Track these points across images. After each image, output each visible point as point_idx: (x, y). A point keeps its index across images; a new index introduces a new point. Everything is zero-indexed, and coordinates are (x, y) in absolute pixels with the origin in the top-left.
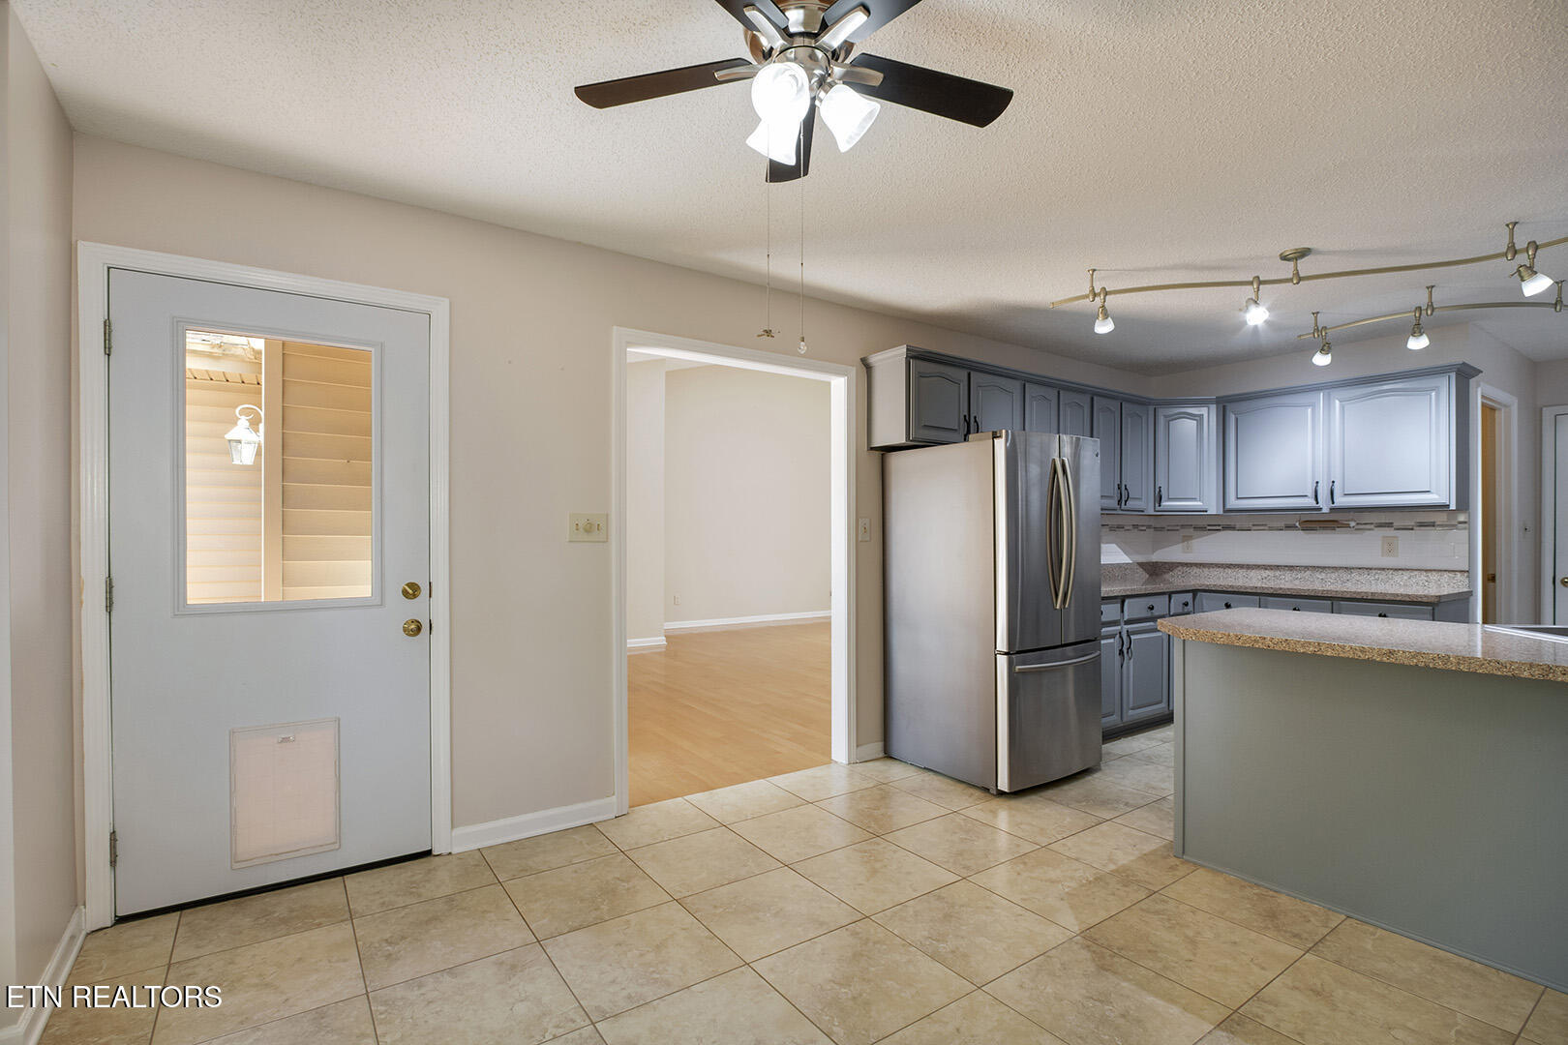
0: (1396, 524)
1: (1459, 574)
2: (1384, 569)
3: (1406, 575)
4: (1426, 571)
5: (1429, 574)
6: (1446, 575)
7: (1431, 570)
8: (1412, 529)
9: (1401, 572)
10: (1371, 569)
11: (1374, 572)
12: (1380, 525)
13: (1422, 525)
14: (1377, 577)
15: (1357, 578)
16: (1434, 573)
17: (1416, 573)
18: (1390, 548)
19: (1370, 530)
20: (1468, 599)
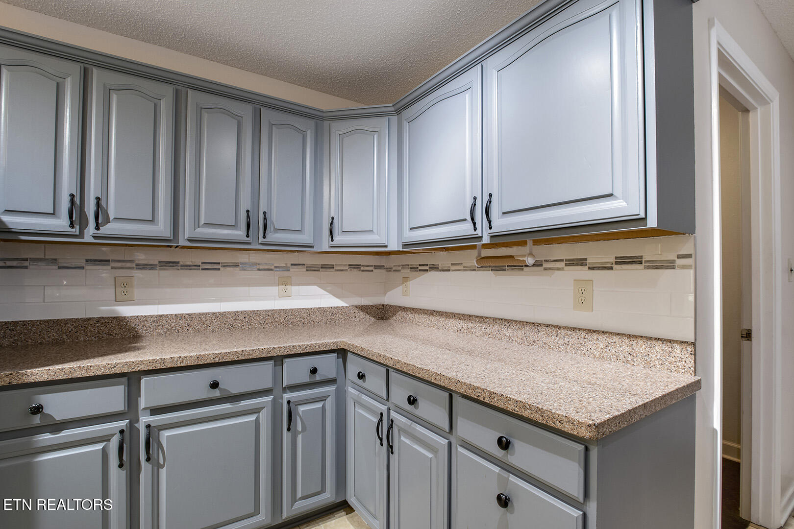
0: (592, 260)
1: (678, 348)
2: (574, 329)
3: (603, 340)
4: (630, 336)
5: (634, 343)
6: (658, 347)
7: (636, 337)
8: (611, 268)
9: (595, 336)
10: (559, 327)
11: (563, 332)
12: (571, 263)
13: (622, 261)
14: (567, 340)
15: (545, 340)
16: (640, 342)
17: (616, 339)
18: (583, 299)
19: (559, 269)
20: (693, 398)
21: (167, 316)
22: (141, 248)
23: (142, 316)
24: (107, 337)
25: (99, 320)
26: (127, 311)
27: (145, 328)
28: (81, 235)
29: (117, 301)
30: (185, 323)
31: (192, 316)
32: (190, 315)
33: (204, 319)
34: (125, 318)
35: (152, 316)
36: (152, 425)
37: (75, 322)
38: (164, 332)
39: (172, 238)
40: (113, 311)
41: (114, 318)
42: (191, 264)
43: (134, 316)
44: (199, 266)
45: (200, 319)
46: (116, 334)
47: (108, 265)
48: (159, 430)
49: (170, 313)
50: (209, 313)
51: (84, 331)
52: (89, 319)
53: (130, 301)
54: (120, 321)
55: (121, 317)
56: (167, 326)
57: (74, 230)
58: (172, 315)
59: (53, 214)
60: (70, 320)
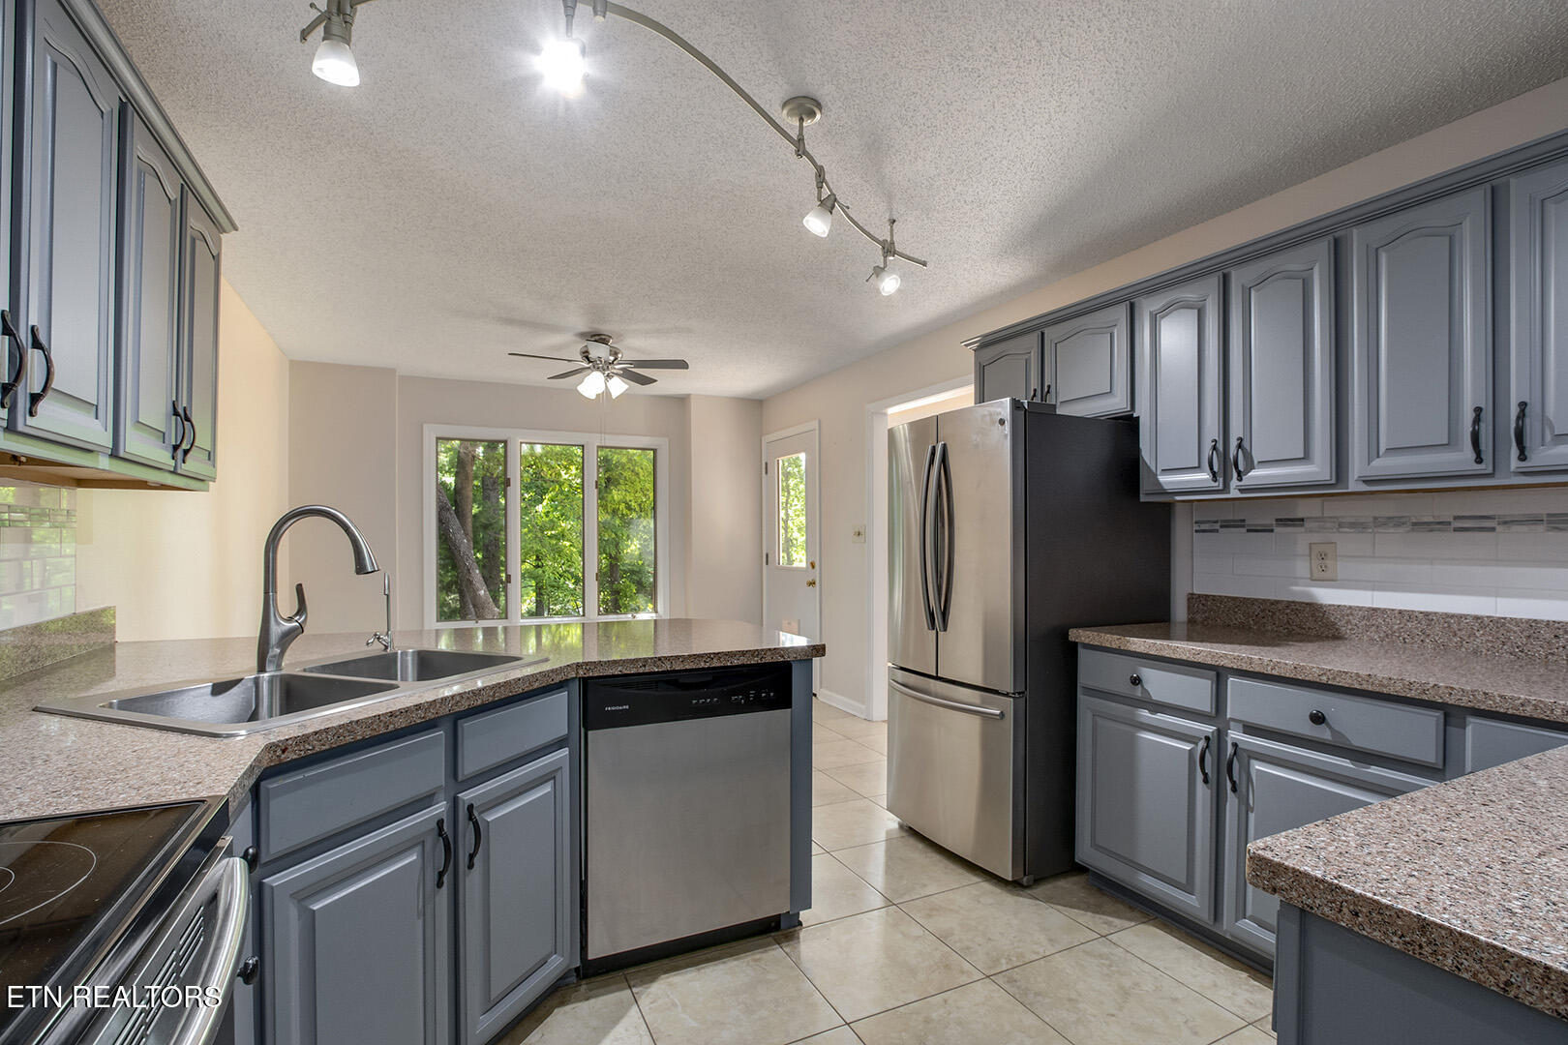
21: (1384, 611)
22: (1346, 497)
23: (1345, 606)
24: (1298, 630)
25: (1289, 604)
26: (1328, 596)
27: (1350, 627)
28: (1226, 488)
29: (1315, 580)
30: (1417, 628)
31: (1430, 617)
32: (1427, 614)
33: (1455, 627)
34: (1321, 606)
35: (1360, 609)
36: (1240, 745)
37: (1262, 604)
38: (1380, 637)
39: (1333, 481)
40: (1309, 595)
41: (1307, 604)
42: (1432, 520)
43: (1334, 605)
44: (1449, 523)
45: (1446, 625)
46: (1309, 628)
47: (1302, 526)
48: (1250, 757)
49: (1391, 607)
50: (1466, 616)
51: (1272, 617)
52: (1278, 602)
53: (1331, 581)
54: (1315, 610)
55: (1316, 604)
56: (1384, 628)
57: (1217, 484)
58: (1393, 610)
59: (1199, 467)
60: (1256, 600)
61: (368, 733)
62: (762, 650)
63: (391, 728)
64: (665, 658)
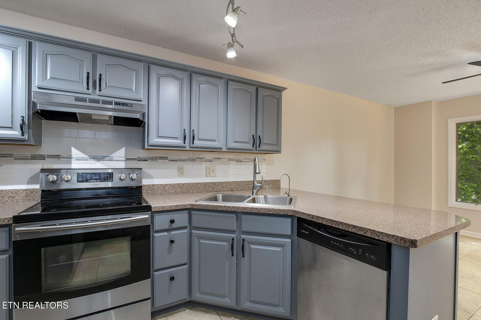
61: (211, 209)
62: (366, 229)
63: (217, 209)
64: (320, 217)
